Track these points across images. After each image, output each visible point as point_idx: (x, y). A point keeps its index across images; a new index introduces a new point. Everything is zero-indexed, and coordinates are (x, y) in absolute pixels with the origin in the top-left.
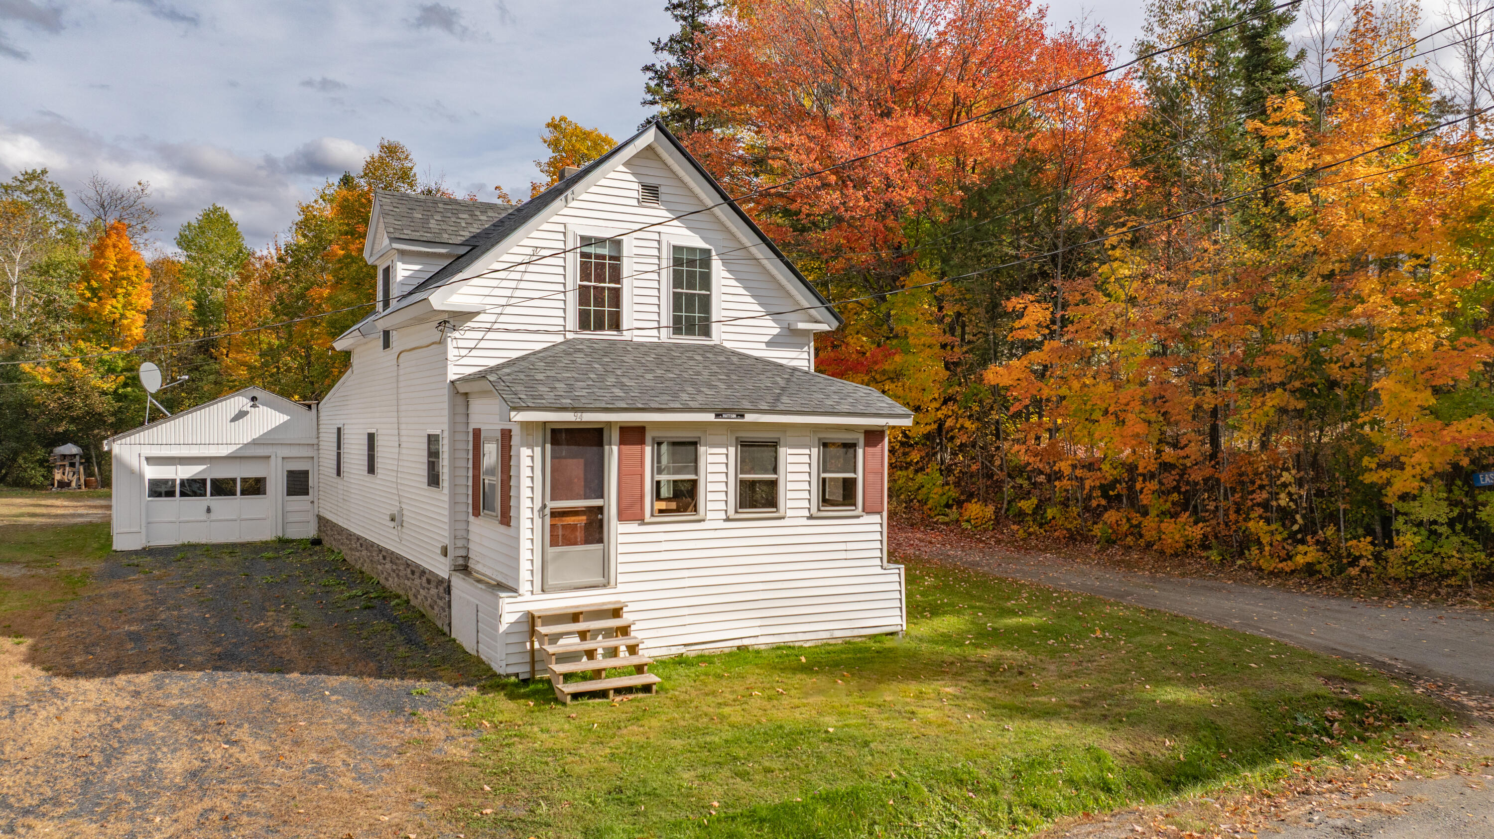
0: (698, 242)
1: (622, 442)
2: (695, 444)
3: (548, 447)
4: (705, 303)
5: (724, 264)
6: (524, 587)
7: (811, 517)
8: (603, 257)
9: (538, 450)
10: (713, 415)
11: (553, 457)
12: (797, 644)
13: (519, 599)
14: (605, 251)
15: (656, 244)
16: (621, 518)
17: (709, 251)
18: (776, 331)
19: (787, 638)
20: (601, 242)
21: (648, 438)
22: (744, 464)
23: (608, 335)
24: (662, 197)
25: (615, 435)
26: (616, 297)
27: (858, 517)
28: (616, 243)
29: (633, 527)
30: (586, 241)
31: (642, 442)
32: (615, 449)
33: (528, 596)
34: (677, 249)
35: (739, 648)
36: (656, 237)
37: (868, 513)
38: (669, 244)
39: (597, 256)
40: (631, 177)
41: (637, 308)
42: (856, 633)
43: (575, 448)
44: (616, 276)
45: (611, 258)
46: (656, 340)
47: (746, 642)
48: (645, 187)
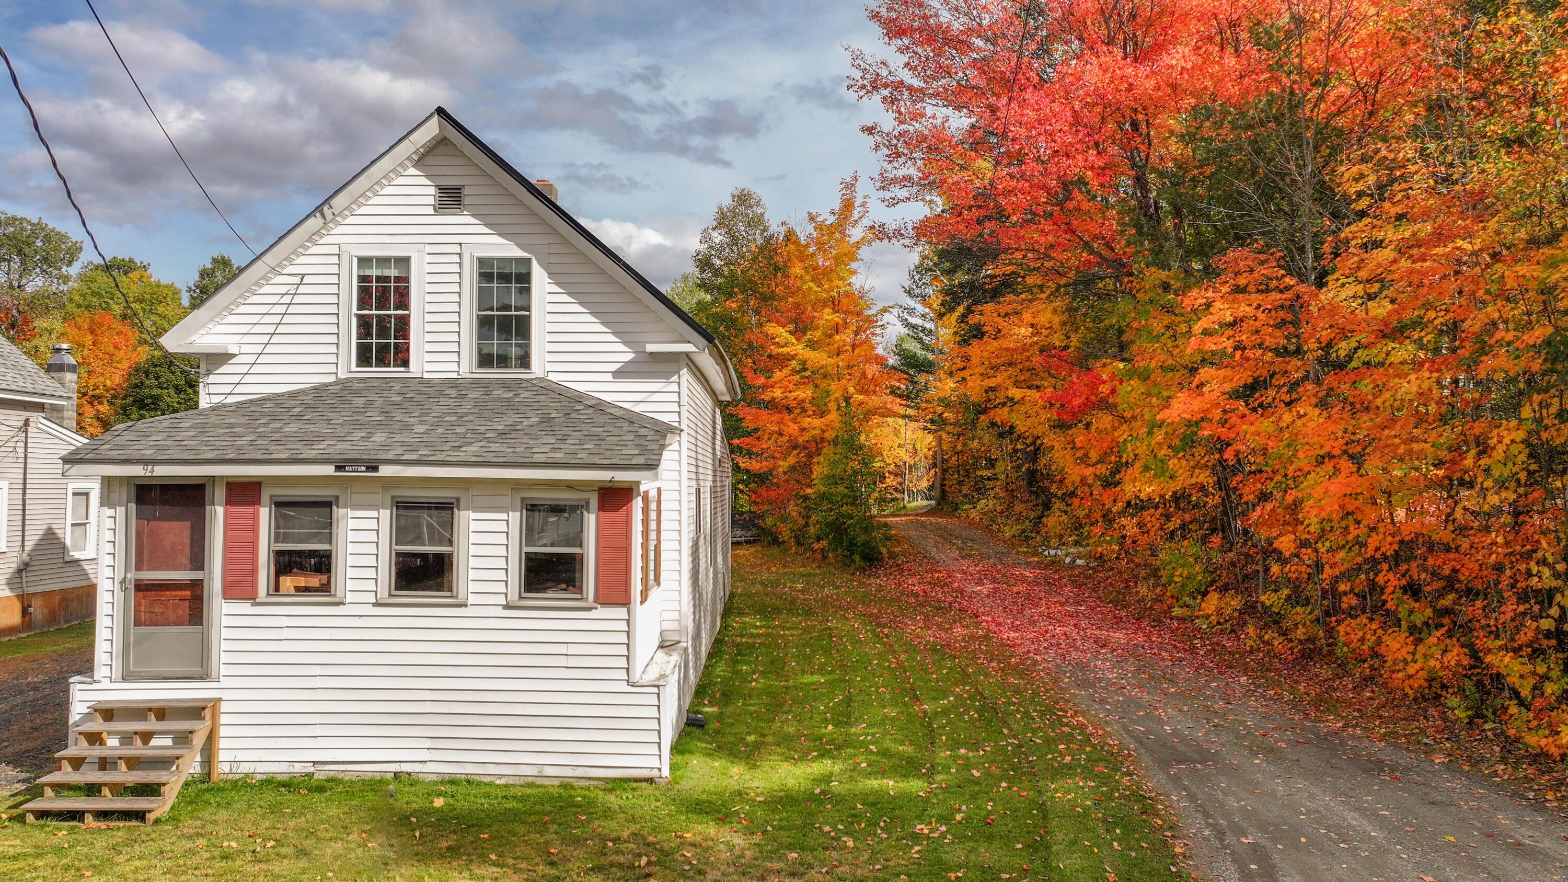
0: (512, 251)
1: (229, 502)
2: (327, 505)
3: (133, 506)
4: (522, 328)
5: (550, 275)
6: (101, 672)
7: (507, 607)
8: (387, 279)
9: (121, 511)
10: (332, 468)
11: (139, 517)
12: (486, 779)
13: (95, 686)
14: (393, 272)
15: (456, 259)
16: (229, 594)
17: (529, 260)
18: (629, 356)
19: (470, 769)
20: (383, 261)
21: (265, 497)
22: (401, 532)
23: (393, 371)
24: (467, 200)
25: (220, 493)
26: (403, 325)
27: (589, 609)
28: (404, 262)
29: (244, 607)
30: (364, 261)
31: (256, 502)
32: (220, 510)
33: (106, 684)
34: (482, 262)
35: (396, 775)
36: (457, 249)
37: (604, 604)
38: (472, 257)
39: (379, 279)
40: (425, 181)
41: (428, 337)
42: (580, 772)
43: (167, 508)
44: (403, 302)
45: (397, 279)
46: (455, 375)
47: (406, 768)
48: (442, 189)
